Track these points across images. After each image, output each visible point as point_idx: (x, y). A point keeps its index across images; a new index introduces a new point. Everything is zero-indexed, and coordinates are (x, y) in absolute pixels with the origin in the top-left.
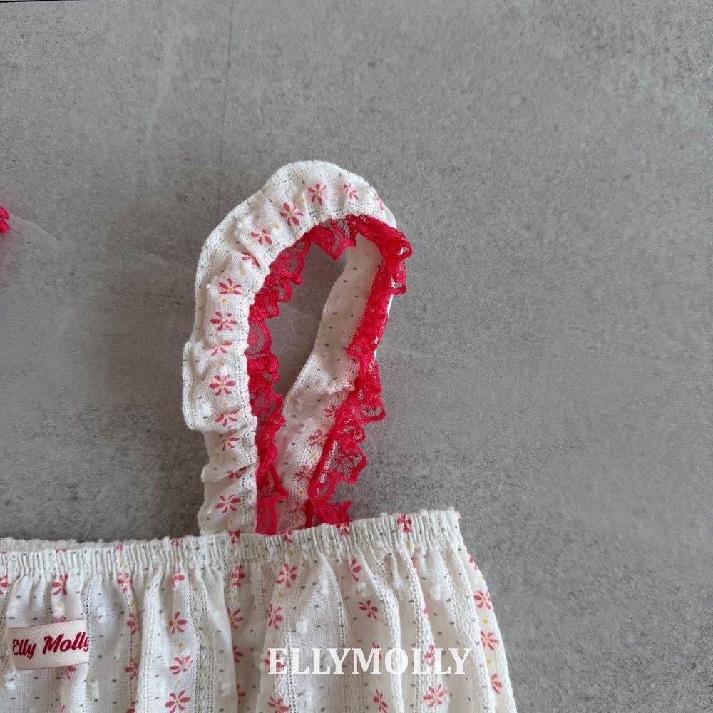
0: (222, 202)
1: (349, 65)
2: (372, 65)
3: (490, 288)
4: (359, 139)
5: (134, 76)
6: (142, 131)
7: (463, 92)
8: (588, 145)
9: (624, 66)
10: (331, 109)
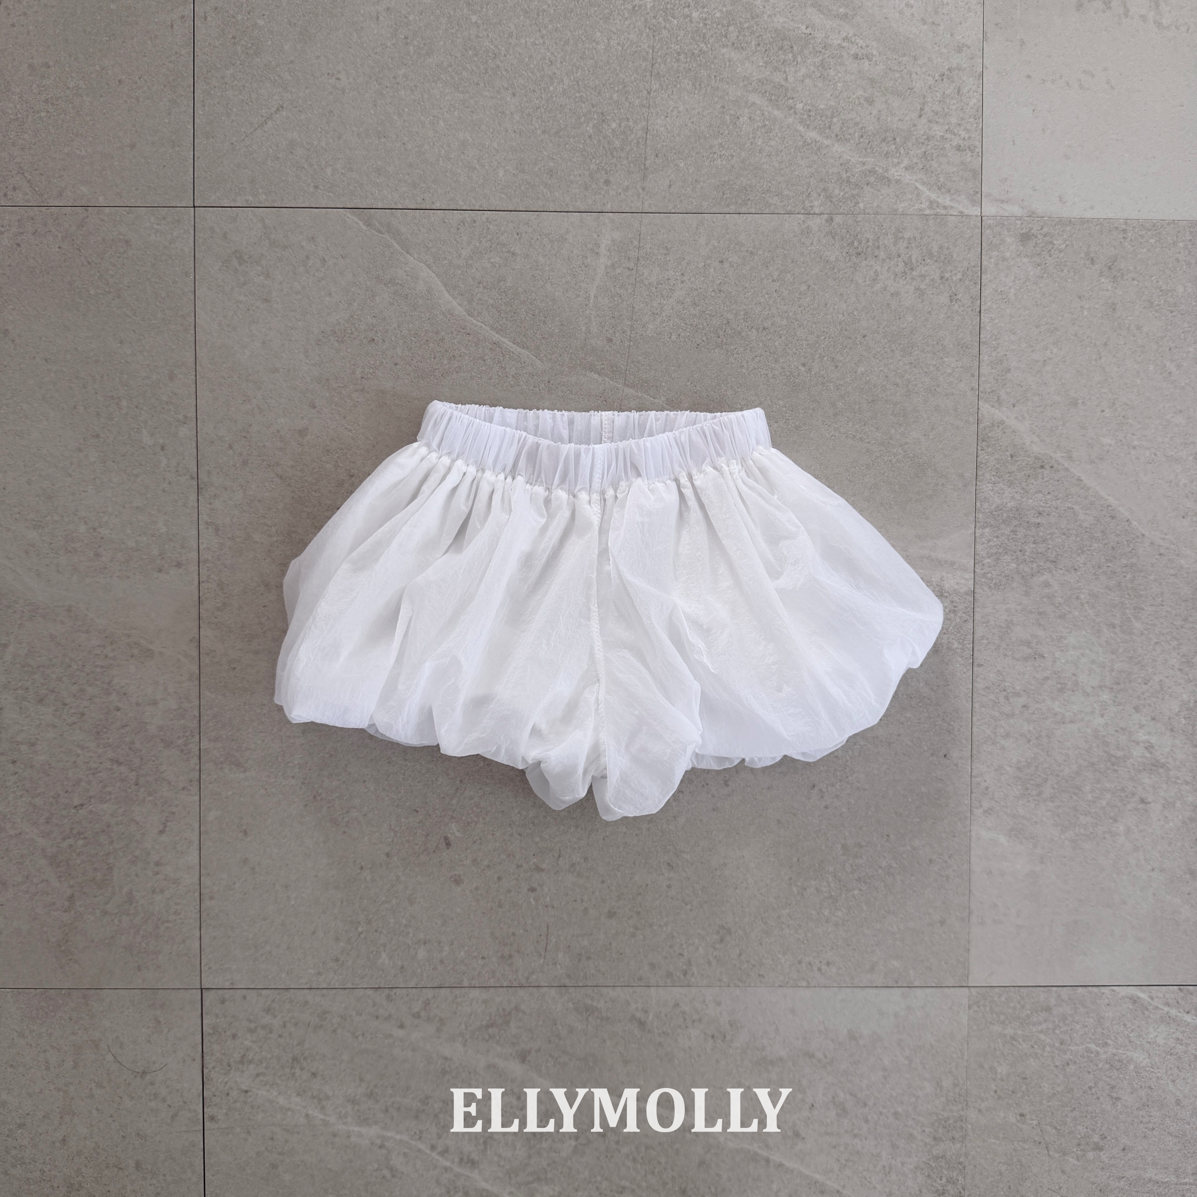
0: (632, 344)
1: (708, 262)
2: (721, 262)
3: (780, 399)
4: (711, 308)
5: (583, 263)
6: (588, 298)
7: (774, 281)
8: (843, 315)
9: (872, 266)
10: (696, 289)
